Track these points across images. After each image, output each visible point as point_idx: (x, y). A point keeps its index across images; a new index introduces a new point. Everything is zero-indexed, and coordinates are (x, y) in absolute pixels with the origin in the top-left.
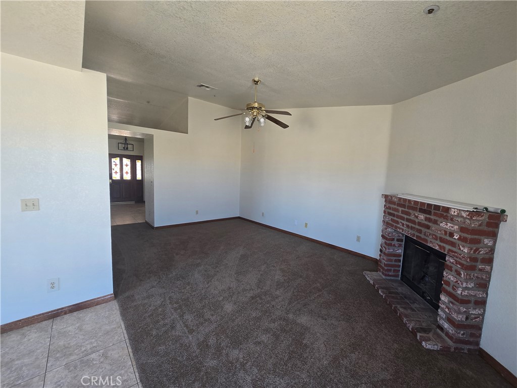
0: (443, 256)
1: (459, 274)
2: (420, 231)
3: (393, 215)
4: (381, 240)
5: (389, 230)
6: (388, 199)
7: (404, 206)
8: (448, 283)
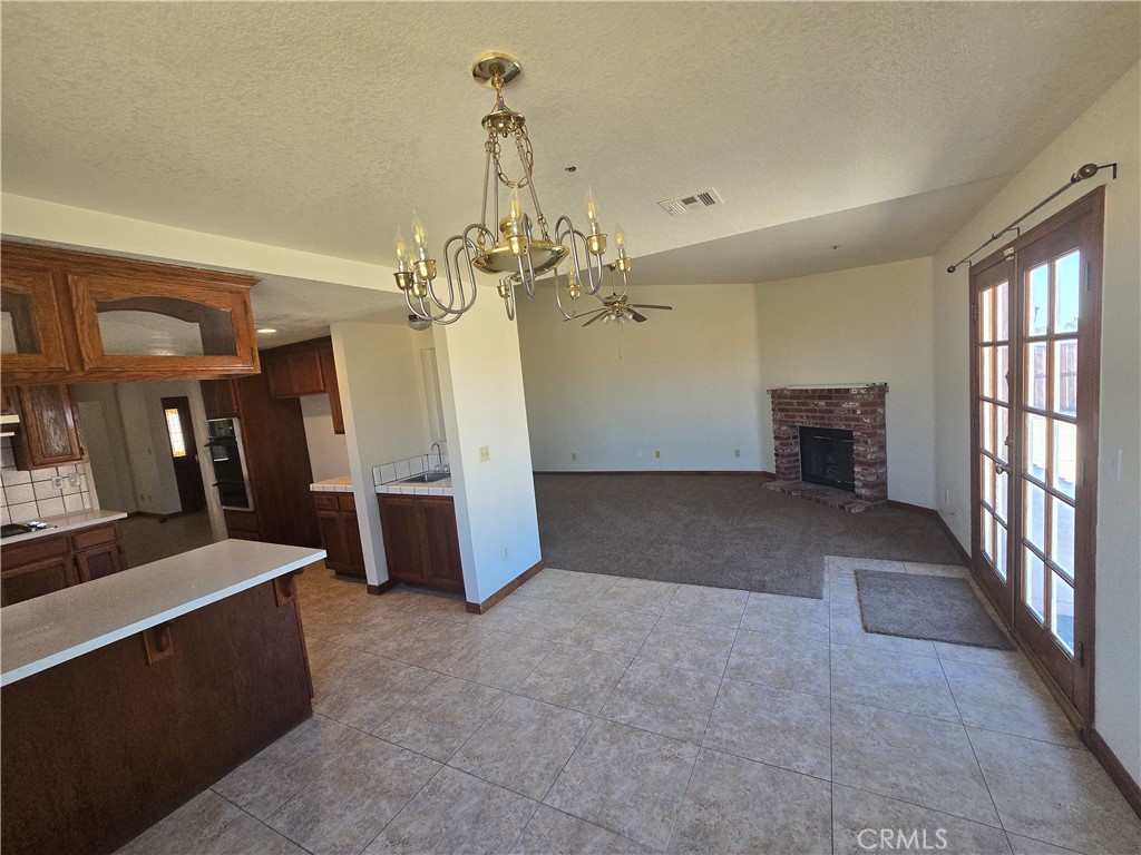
0: (848, 434)
1: (866, 442)
2: (823, 418)
3: (788, 410)
4: (772, 443)
5: (784, 428)
6: (777, 395)
7: (799, 397)
8: (858, 455)
